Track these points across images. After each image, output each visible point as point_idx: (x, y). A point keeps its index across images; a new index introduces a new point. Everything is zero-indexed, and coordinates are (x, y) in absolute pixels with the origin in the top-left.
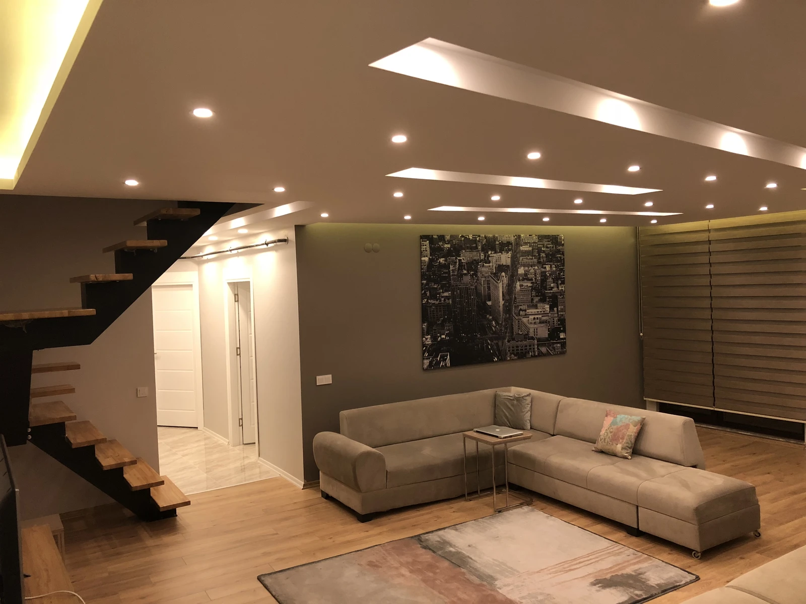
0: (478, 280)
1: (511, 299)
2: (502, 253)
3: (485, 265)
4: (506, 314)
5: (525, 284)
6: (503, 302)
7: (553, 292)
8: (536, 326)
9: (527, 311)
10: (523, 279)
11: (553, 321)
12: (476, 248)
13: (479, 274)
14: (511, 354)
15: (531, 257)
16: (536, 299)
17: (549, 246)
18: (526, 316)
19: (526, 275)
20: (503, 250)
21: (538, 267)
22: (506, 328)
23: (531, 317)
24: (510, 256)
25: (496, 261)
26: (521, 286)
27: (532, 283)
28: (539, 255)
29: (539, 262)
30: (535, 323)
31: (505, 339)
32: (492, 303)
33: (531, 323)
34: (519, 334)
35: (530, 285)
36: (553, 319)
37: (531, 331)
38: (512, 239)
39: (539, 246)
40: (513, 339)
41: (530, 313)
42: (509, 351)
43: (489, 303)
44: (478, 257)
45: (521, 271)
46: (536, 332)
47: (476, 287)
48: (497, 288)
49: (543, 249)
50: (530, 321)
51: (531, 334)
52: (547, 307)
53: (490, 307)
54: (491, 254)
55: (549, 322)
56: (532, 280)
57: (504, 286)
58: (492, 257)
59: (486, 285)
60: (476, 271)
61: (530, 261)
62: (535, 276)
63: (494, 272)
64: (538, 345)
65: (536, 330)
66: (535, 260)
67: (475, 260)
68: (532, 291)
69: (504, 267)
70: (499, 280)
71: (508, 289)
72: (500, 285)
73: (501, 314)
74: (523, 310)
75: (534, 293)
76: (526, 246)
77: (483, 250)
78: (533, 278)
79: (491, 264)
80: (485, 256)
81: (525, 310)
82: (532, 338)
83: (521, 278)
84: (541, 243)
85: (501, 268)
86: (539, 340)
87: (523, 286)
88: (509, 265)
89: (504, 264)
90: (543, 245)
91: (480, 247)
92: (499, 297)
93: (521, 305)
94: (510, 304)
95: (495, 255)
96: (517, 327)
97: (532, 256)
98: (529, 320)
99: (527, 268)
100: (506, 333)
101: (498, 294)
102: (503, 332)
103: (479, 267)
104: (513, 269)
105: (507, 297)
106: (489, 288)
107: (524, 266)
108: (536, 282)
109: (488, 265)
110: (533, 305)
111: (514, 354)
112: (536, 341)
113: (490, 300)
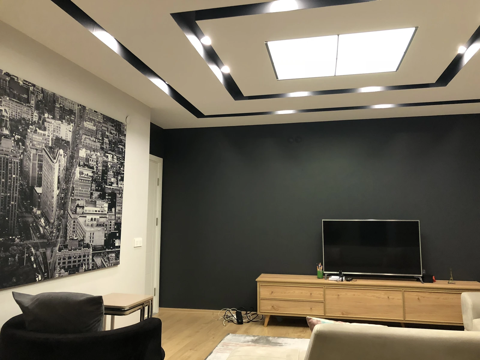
0: (25, 150)
1: (67, 189)
2: (62, 122)
3: (38, 131)
4: (60, 209)
5: (85, 172)
6: (58, 192)
7: (113, 189)
8: (92, 229)
9: (85, 208)
10: (85, 165)
11: (111, 225)
12: (28, 101)
13: (28, 143)
14: (61, 268)
15: (94, 139)
16: (96, 194)
17: (113, 132)
18: (84, 215)
19: (87, 160)
20: (64, 119)
21: (101, 154)
22: (58, 230)
23: (89, 217)
24: (71, 130)
25: (54, 131)
26: (81, 173)
27: (93, 172)
28: (103, 139)
29: (102, 149)
30: (92, 225)
31: (55, 246)
32: (43, 190)
33: (88, 225)
34: (73, 239)
35: (91, 174)
36: (111, 222)
37: (88, 235)
38: (76, 109)
39: (103, 128)
40: (66, 247)
41: (88, 212)
42: (59, 264)
43: (39, 190)
44: (30, 117)
45: (83, 153)
46: (92, 238)
47: (21, 161)
48: (51, 169)
49: (107, 133)
50: (87, 222)
51: (87, 241)
52: (106, 205)
53: (39, 196)
54: (48, 118)
55: (106, 225)
56: (92, 168)
57: (61, 170)
58: (48, 122)
59: (37, 162)
60: (24, 136)
61: (93, 143)
62: (97, 164)
63: (50, 145)
64: (93, 255)
65: (92, 234)
66: (98, 145)
67: (24, 119)
68: (92, 183)
69: (63, 142)
70: (55, 159)
71: (66, 174)
72: (56, 166)
73: (54, 209)
74: (80, 207)
75: (94, 187)
76: (90, 123)
77: (37, 108)
78: (95, 167)
79: (46, 133)
80: (40, 118)
81: (83, 207)
82: (88, 246)
83: (82, 163)
84: (106, 126)
85: (59, 142)
86: (95, 249)
87: (83, 174)
88: (68, 142)
89: (64, 138)
90: (108, 128)
91: (33, 102)
92: (53, 183)
93: (79, 200)
94: (66, 194)
95: (53, 121)
96: (72, 229)
97: (96, 138)
98: (85, 221)
99: (89, 152)
100: (58, 237)
101: (53, 179)
102: (55, 236)
103: (29, 131)
104: (73, 149)
105: (64, 186)
106: (40, 167)
107: (87, 147)
108: (97, 172)
109: (42, 132)
110: (92, 201)
111: (64, 268)
112: (91, 250)
113: (40, 185)
